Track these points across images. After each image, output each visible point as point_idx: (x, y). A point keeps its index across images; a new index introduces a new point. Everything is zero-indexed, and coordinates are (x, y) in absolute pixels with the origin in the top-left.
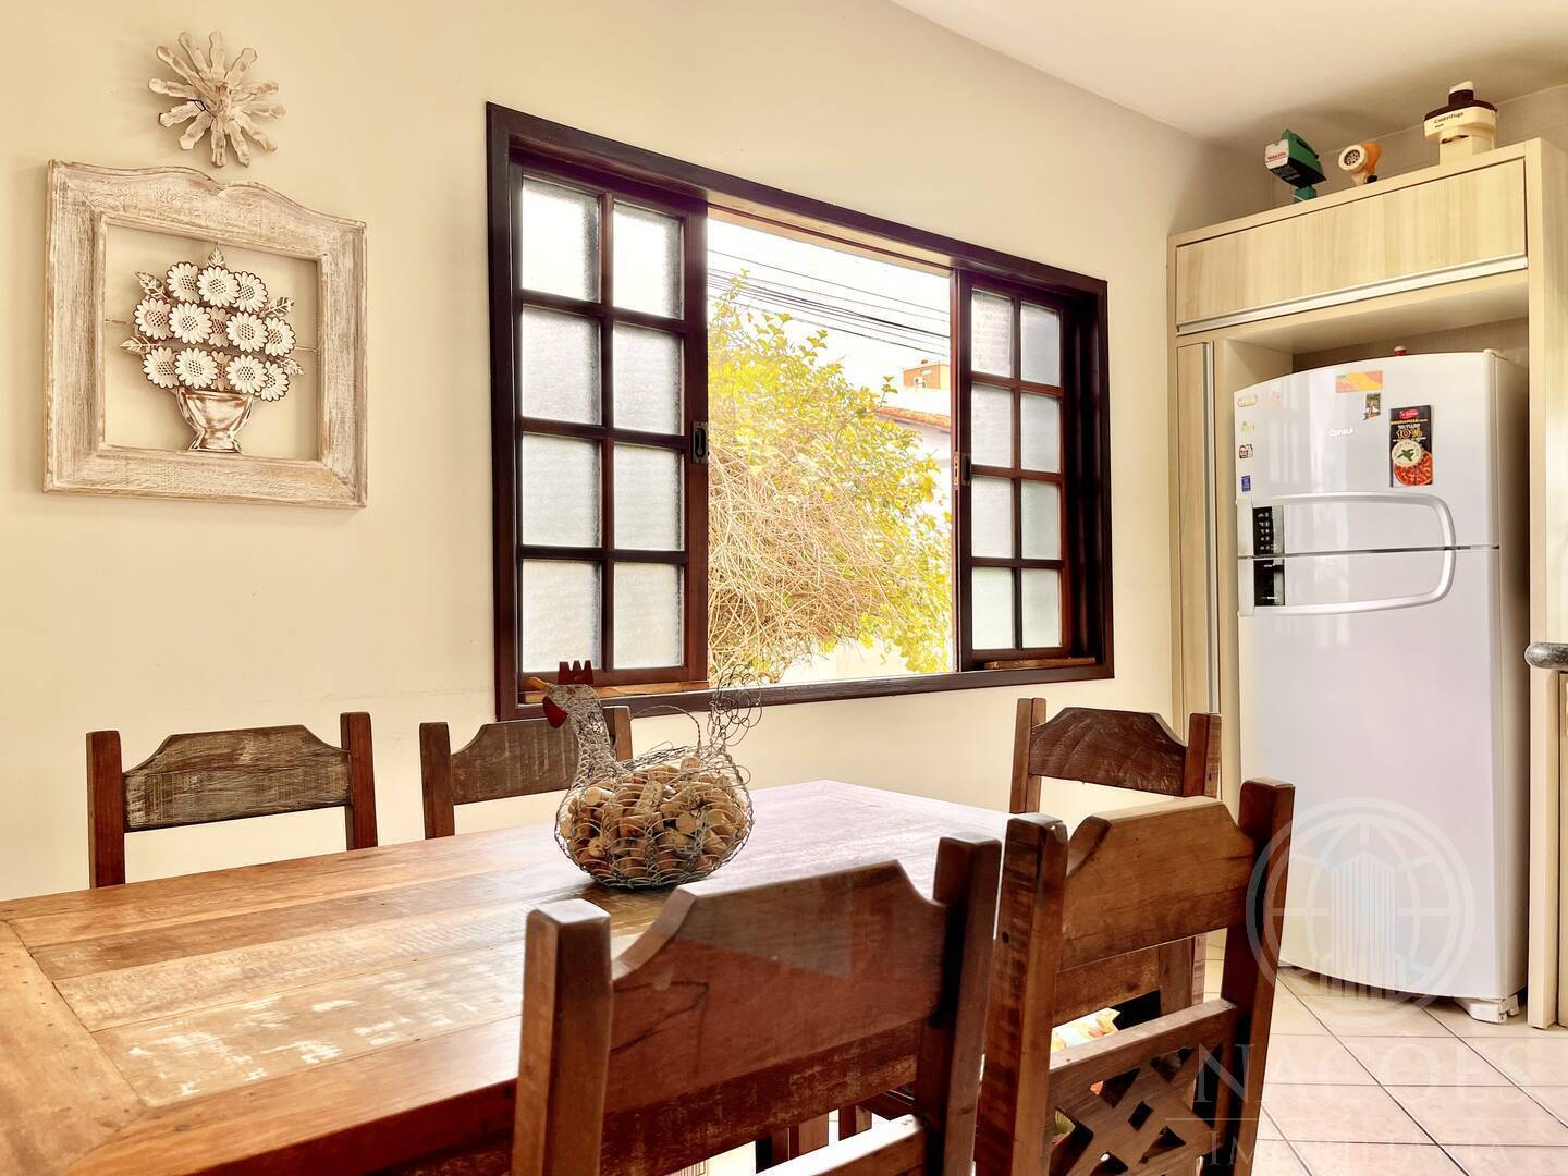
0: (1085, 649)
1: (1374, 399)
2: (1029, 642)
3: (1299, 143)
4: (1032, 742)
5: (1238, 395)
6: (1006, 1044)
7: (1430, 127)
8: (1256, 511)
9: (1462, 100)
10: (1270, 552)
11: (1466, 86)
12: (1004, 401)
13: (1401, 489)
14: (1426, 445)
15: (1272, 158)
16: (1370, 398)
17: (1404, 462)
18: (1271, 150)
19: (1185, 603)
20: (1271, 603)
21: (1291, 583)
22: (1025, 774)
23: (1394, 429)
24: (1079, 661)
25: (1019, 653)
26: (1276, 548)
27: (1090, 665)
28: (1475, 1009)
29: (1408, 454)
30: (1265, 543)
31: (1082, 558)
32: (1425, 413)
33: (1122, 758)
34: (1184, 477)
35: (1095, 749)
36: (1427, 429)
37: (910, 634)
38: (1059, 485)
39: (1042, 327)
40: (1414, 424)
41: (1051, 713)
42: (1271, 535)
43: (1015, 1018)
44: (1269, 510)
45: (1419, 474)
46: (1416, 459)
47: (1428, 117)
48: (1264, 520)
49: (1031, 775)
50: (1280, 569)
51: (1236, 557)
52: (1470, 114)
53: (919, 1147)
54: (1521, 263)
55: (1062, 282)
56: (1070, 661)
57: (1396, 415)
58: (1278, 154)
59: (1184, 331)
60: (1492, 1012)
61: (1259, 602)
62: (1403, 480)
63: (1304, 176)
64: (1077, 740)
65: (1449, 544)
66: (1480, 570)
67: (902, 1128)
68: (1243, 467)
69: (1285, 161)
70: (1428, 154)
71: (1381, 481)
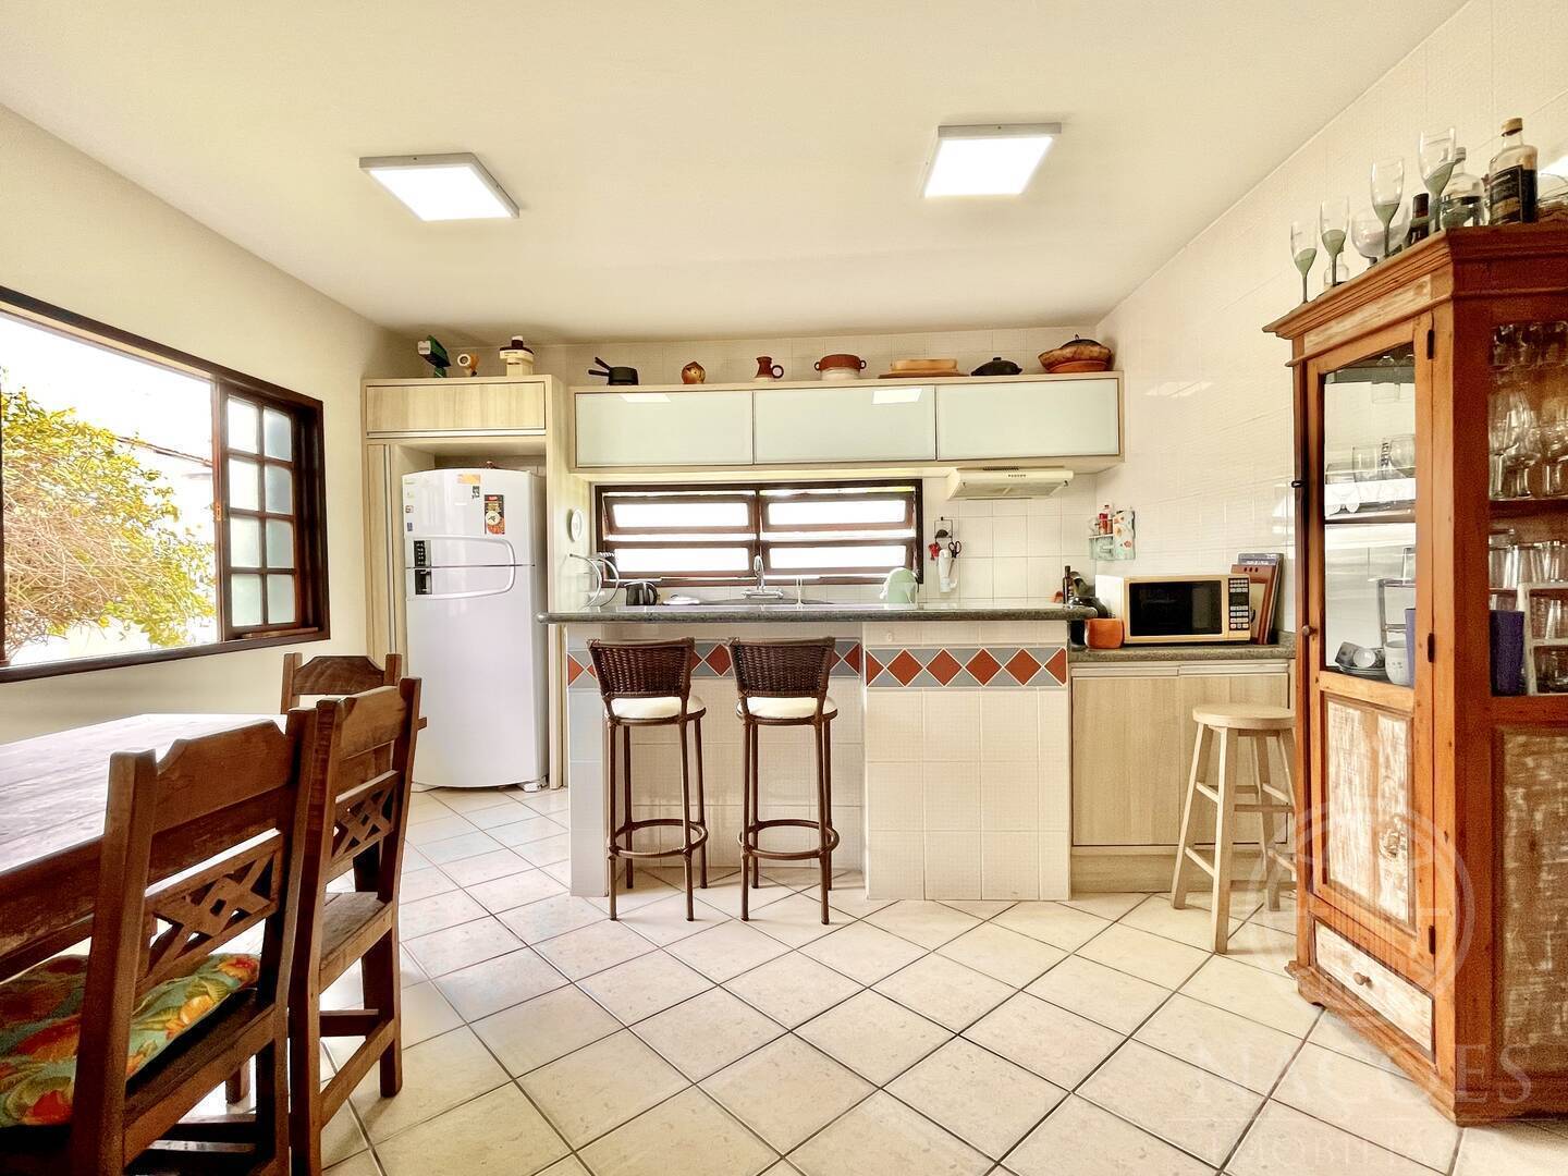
0: (311, 622)
1: (476, 488)
2: (272, 620)
3: (436, 343)
4: (294, 678)
5: (404, 477)
6: (317, 794)
7: (503, 354)
8: (416, 543)
9: (517, 345)
10: (424, 565)
11: (520, 338)
12: (253, 468)
13: (490, 535)
14: (501, 514)
15: (422, 349)
16: (474, 488)
17: (491, 522)
18: (421, 344)
19: (375, 594)
20: (424, 593)
21: (434, 582)
22: (290, 695)
23: (486, 505)
24: (309, 630)
25: (265, 627)
26: (427, 563)
27: (315, 632)
28: (527, 787)
29: (493, 518)
30: (421, 560)
31: (308, 567)
32: (500, 498)
33: (348, 680)
34: (372, 522)
35: (334, 678)
36: (501, 507)
37: (155, 616)
38: (291, 522)
39: (278, 424)
40: (496, 502)
41: (305, 661)
42: (424, 556)
43: (323, 783)
44: (422, 542)
45: (498, 529)
46: (497, 521)
47: (503, 349)
48: (420, 547)
49: (293, 695)
50: (429, 573)
51: (404, 568)
52: (521, 353)
53: (281, 839)
54: (543, 432)
55: (290, 398)
56: (301, 630)
57: (487, 498)
58: (425, 348)
59: (371, 436)
60: (534, 787)
61: (417, 593)
62: (491, 531)
63: (440, 362)
64: (322, 673)
65: (512, 563)
66: (526, 576)
67: (272, 833)
68: (407, 518)
69: (428, 352)
70: (500, 369)
71: (480, 531)
